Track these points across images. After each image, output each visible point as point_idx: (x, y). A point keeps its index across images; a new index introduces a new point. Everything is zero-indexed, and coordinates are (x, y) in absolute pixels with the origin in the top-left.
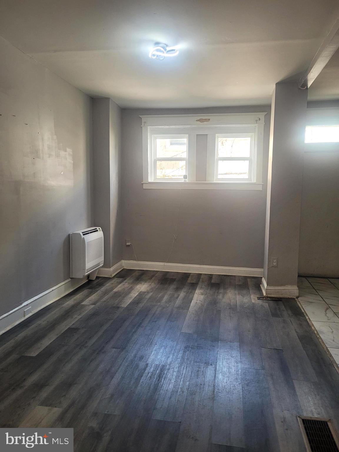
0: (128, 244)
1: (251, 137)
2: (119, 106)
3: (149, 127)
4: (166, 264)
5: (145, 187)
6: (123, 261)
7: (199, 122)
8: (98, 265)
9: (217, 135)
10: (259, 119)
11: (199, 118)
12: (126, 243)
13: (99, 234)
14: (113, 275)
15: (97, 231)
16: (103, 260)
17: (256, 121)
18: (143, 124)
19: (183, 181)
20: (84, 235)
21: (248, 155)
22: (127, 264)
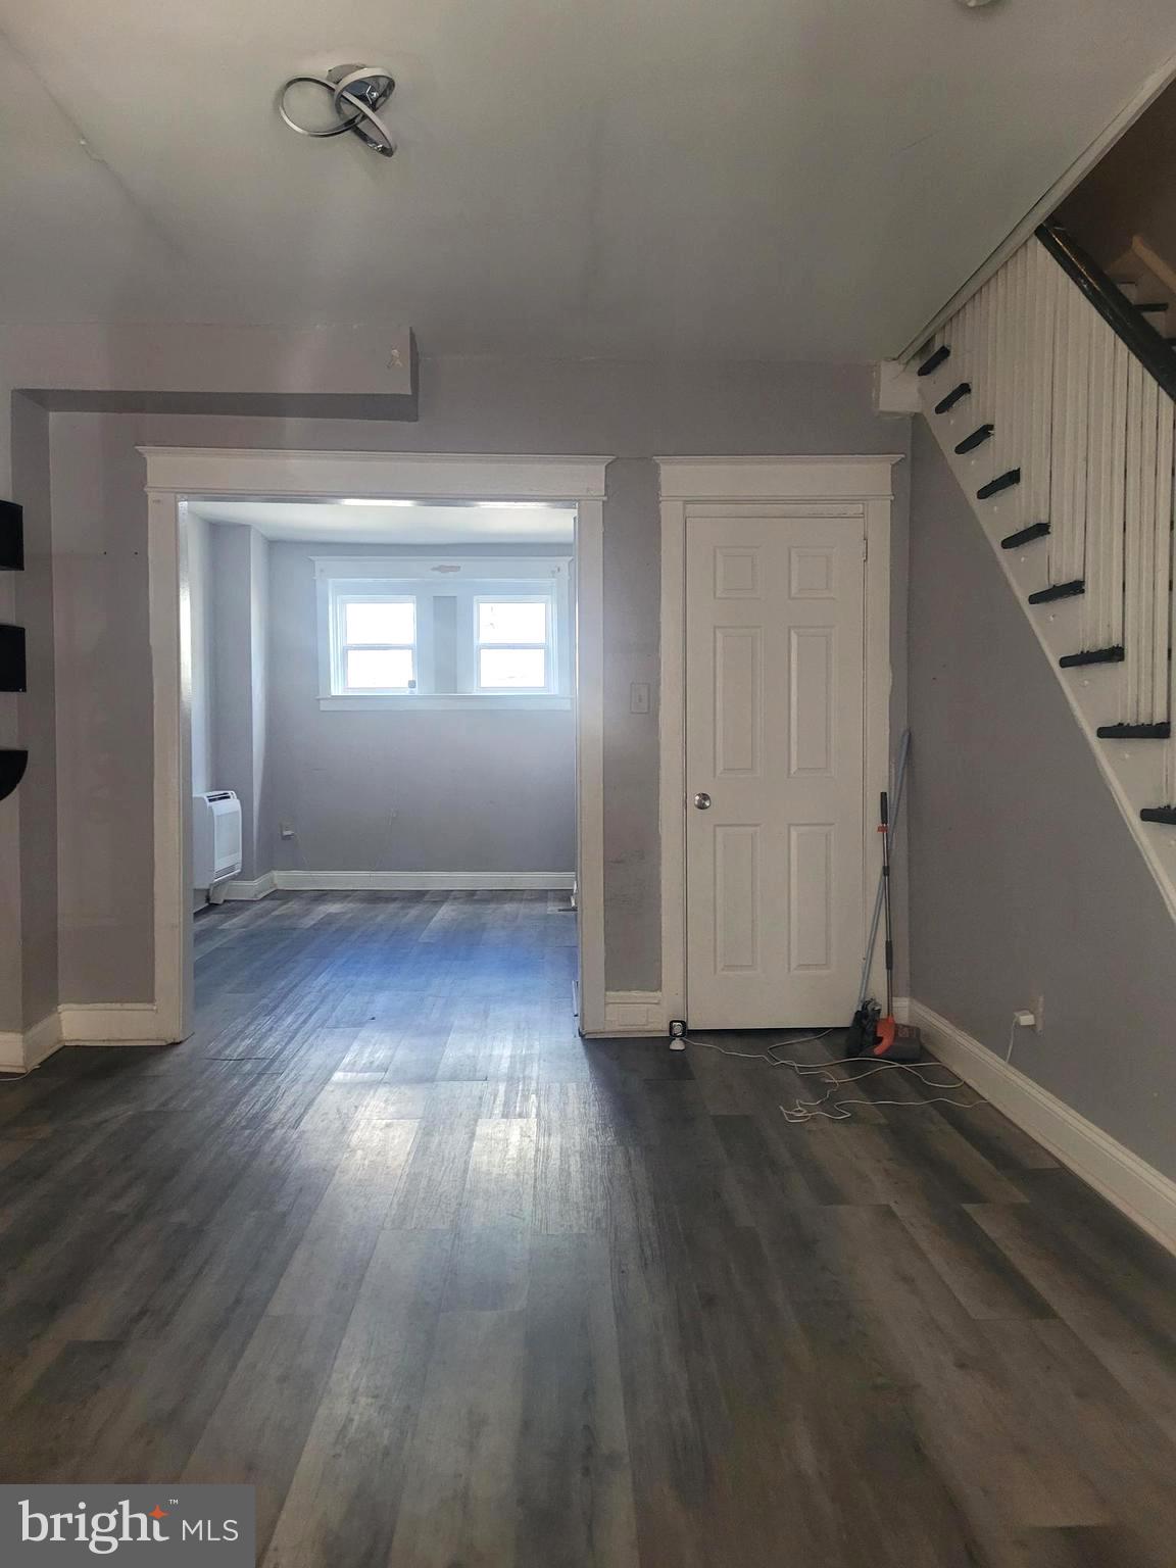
0: (286, 833)
1: (546, 602)
2: (266, 539)
3: (330, 581)
4: (374, 874)
5: (324, 706)
6: (275, 873)
7: (436, 573)
8: (232, 868)
9: (475, 598)
10: (559, 570)
11: (437, 564)
12: (281, 832)
13: (233, 805)
14: (261, 896)
15: (229, 797)
16: (241, 858)
17: (553, 572)
18: (317, 573)
19: (407, 693)
20: (210, 801)
21: (541, 639)
22: (281, 879)
